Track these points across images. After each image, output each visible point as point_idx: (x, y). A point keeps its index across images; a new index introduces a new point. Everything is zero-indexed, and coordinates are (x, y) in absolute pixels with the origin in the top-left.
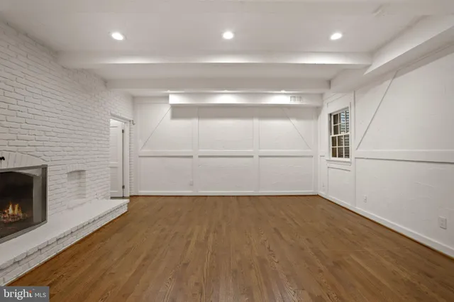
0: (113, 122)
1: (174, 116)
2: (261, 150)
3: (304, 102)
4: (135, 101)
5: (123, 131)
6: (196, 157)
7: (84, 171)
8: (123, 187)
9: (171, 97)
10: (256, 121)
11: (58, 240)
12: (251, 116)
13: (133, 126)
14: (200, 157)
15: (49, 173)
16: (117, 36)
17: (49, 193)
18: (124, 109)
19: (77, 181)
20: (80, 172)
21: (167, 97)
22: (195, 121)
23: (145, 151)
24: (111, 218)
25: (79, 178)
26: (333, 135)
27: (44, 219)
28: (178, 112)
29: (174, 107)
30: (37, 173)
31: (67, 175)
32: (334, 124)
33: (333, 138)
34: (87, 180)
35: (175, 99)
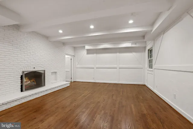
0: (66, 56)
1: (88, 53)
2: (120, 66)
3: (137, 45)
4: (75, 48)
5: (71, 59)
6: (95, 68)
7: (56, 72)
8: (71, 78)
9: (86, 46)
10: (118, 54)
11: (46, 90)
12: (116, 52)
13: (74, 57)
14: (97, 68)
15: (46, 72)
16: (61, 31)
17: (46, 78)
18: (71, 52)
19: (54, 75)
20: (56, 73)
21: (84, 47)
22: (95, 55)
23: (78, 66)
24: (63, 87)
25: (56, 74)
26: (150, 59)
27: (45, 85)
28: (89, 52)
29: (88, 50)
30: (43, 72)
31: (51, 73)
32: (151, 54)
33: (149, 60)
34: (58, 75)
35: (87, 47)
